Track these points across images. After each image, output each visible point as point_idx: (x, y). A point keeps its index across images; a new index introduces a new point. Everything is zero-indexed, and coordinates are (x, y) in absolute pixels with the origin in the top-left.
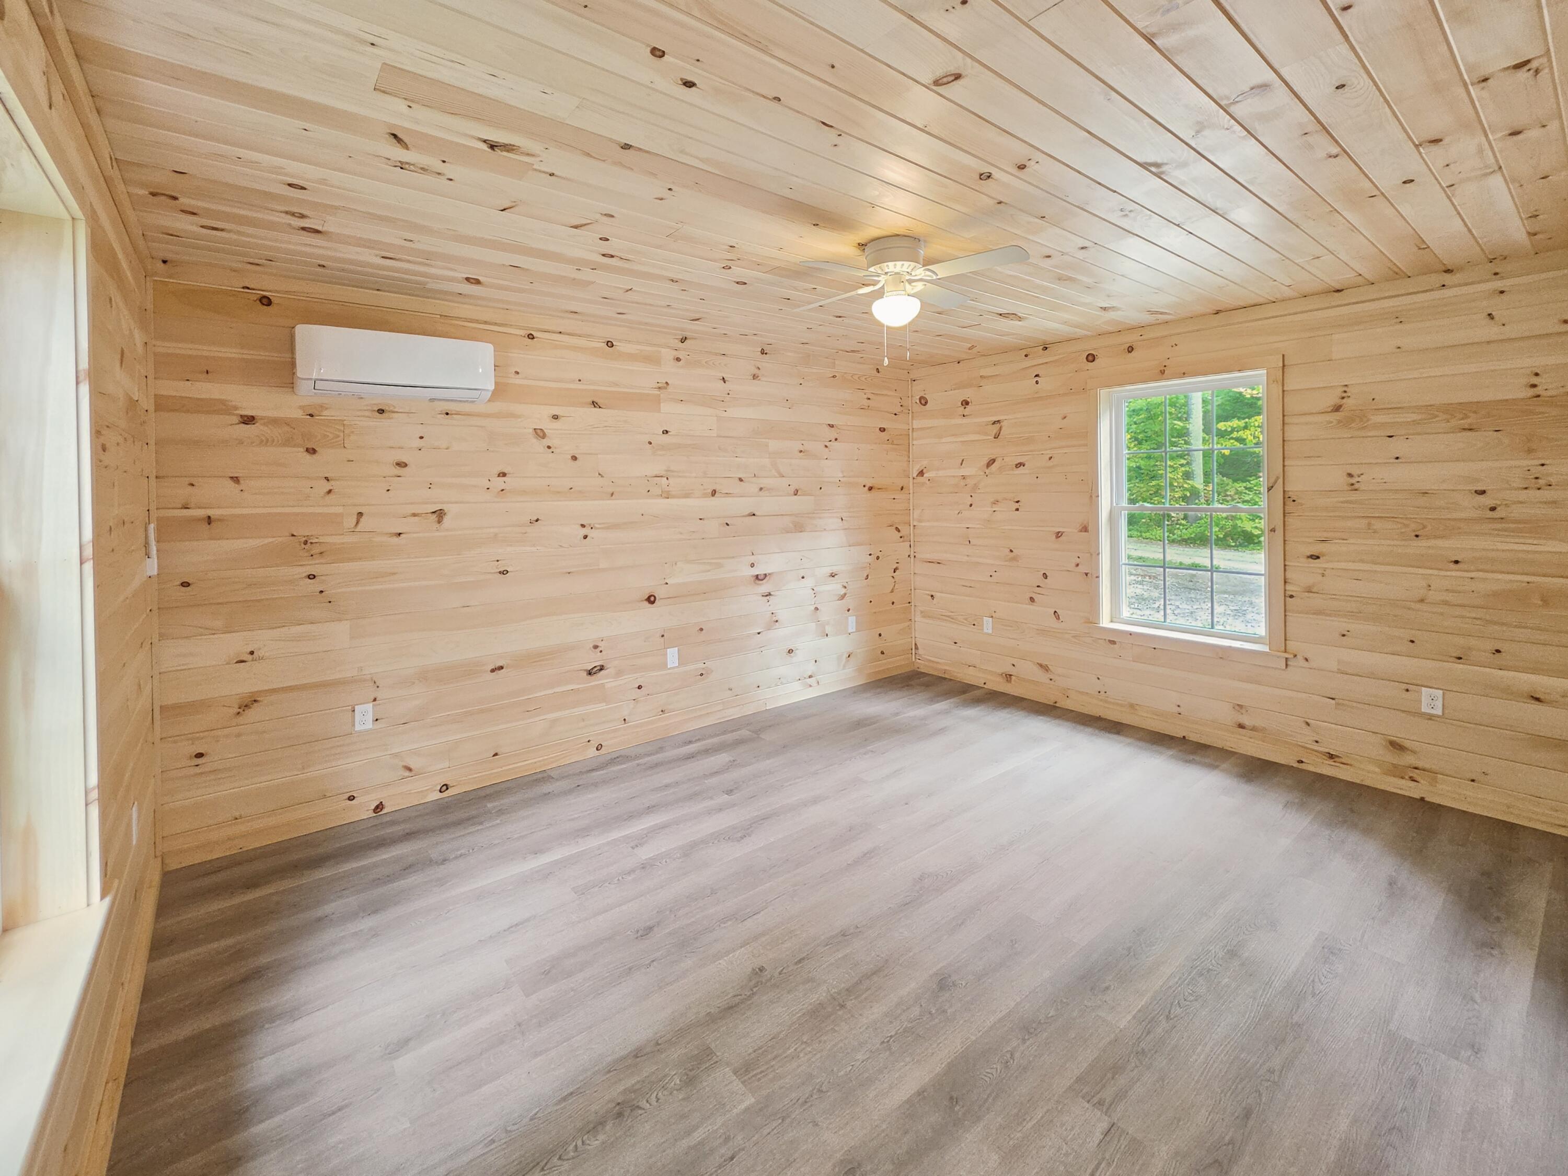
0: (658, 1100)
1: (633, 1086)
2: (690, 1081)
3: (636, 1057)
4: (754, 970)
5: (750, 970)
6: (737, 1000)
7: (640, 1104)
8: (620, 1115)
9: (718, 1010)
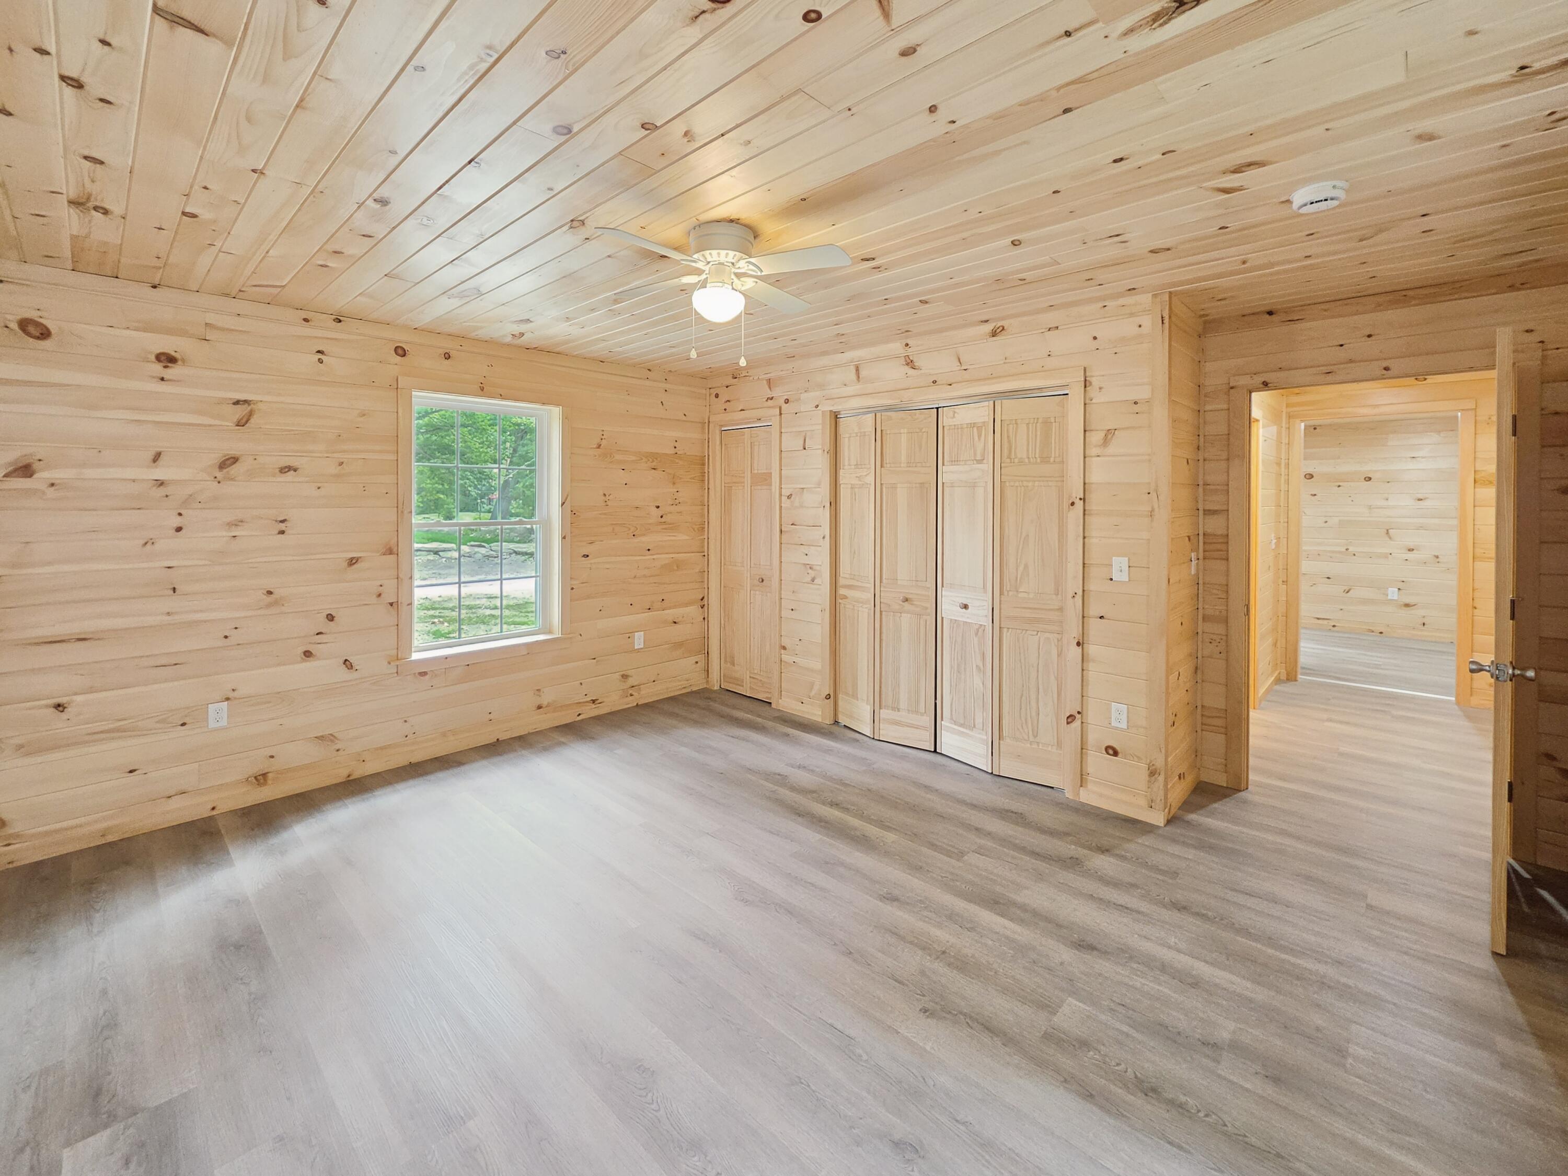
0: (1118, 1065)
1: (1121, 1088)
2: (1084, 1044)
3: (1091, 1096)
4: (928, 1017)
5: (929, 1020)
6: (975, 1025)
7: (1132, 1076)
8: (1154, 1090)
9: (995, 1039)
